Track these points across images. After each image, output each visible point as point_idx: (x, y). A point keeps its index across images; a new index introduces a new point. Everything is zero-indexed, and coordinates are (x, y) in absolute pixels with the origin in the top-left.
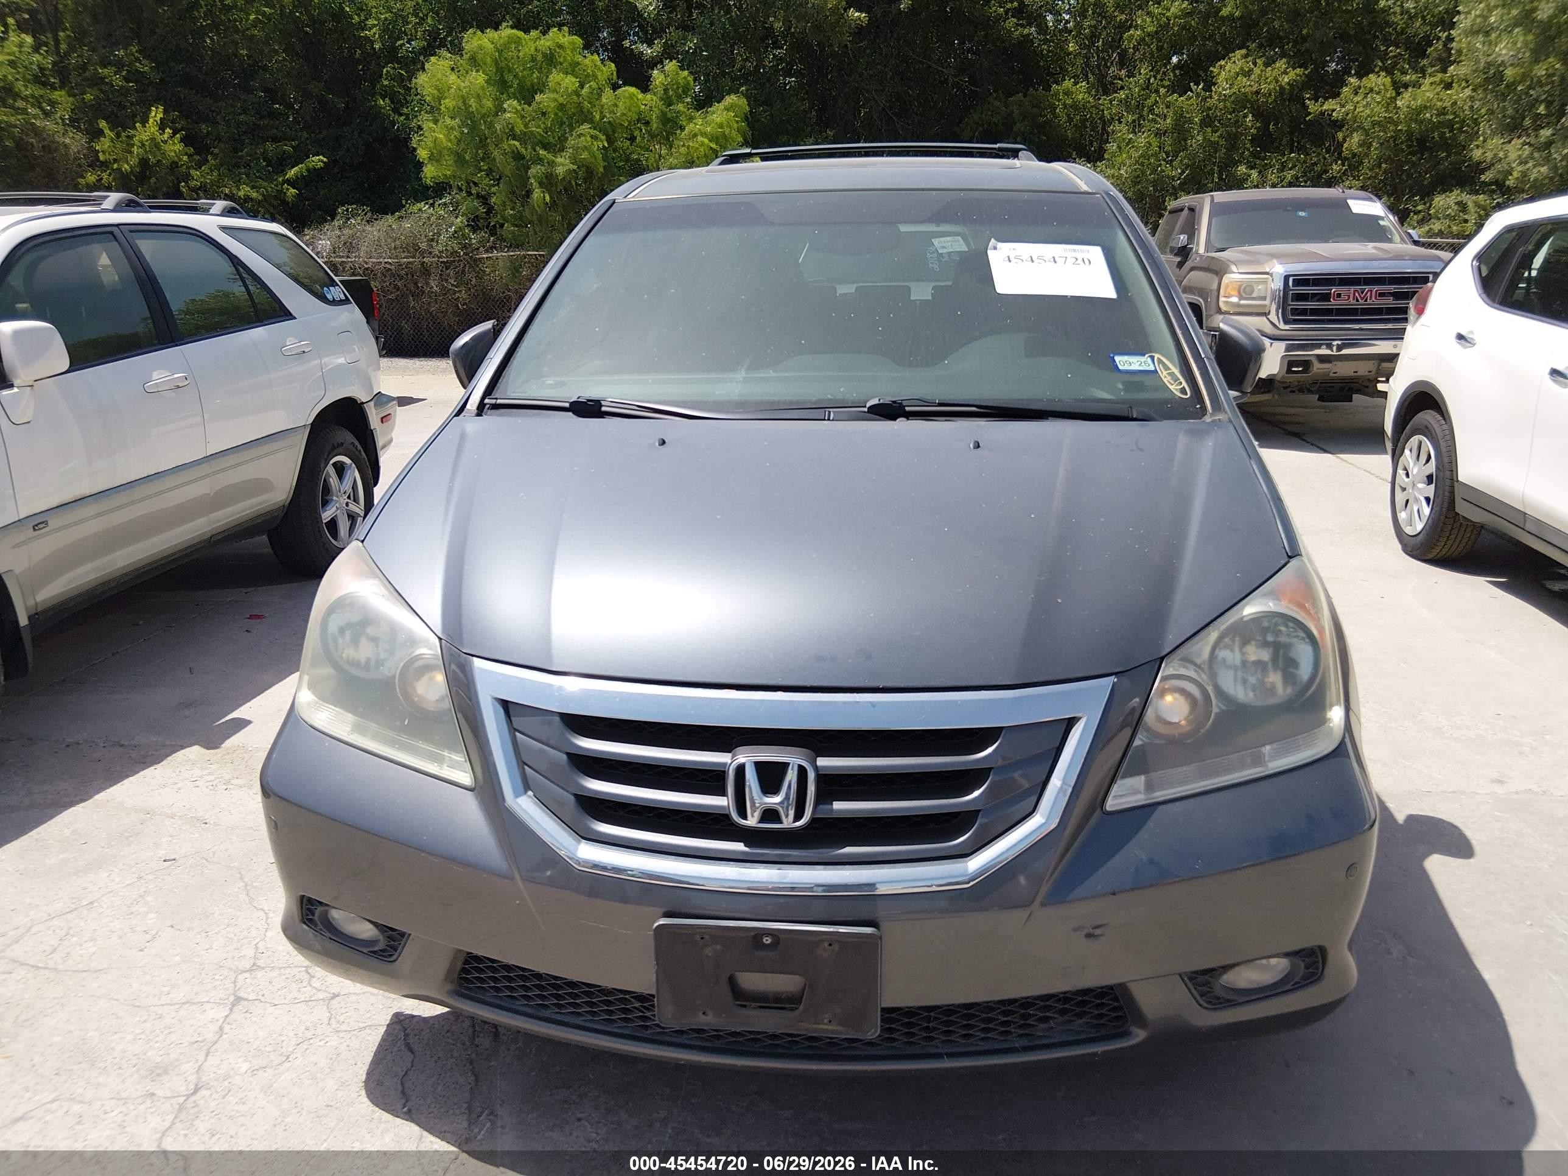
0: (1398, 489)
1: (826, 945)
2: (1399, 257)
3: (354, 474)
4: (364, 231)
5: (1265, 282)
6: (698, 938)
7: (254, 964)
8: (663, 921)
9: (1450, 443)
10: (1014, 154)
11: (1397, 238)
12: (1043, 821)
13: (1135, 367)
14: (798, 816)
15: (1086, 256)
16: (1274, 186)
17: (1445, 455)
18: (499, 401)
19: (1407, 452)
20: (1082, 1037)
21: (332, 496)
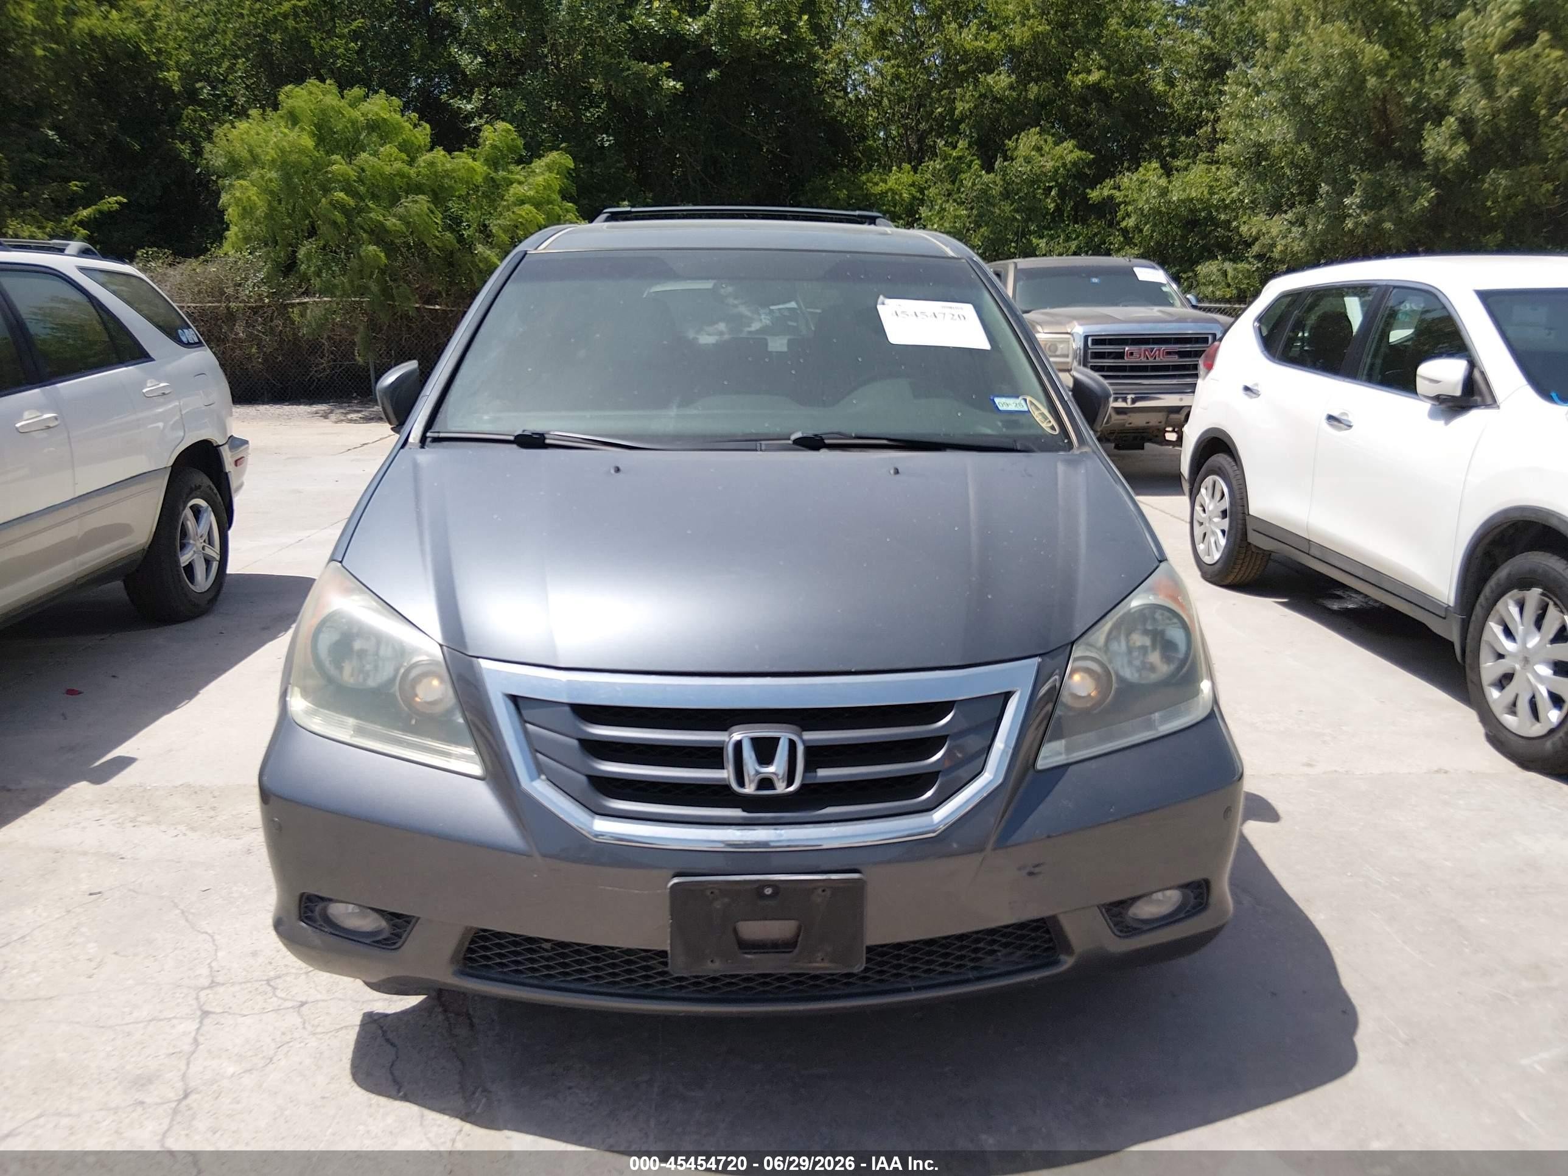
0: (1196, 524)
1: (820, 891)
2: (1182, 320)
3: (210, 518)
4: (165, 274)
5: (1067, 341)
6: (708, 893)
7: (213, 982)
8: (676, 880)
9: (1241, 482)
10: (872, 221)
11: (1178, 303)
12: (991, 777)
13: (1012, 408)
14: (790, 782)
15: (961, 313)
16: (1060, 254)
17: (1237, 492)
18: (442, 435)
19: (1203, 491)
20: (1021, 966)
21: (189, 539)
